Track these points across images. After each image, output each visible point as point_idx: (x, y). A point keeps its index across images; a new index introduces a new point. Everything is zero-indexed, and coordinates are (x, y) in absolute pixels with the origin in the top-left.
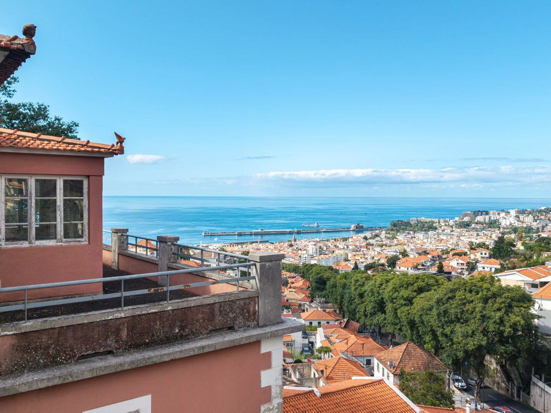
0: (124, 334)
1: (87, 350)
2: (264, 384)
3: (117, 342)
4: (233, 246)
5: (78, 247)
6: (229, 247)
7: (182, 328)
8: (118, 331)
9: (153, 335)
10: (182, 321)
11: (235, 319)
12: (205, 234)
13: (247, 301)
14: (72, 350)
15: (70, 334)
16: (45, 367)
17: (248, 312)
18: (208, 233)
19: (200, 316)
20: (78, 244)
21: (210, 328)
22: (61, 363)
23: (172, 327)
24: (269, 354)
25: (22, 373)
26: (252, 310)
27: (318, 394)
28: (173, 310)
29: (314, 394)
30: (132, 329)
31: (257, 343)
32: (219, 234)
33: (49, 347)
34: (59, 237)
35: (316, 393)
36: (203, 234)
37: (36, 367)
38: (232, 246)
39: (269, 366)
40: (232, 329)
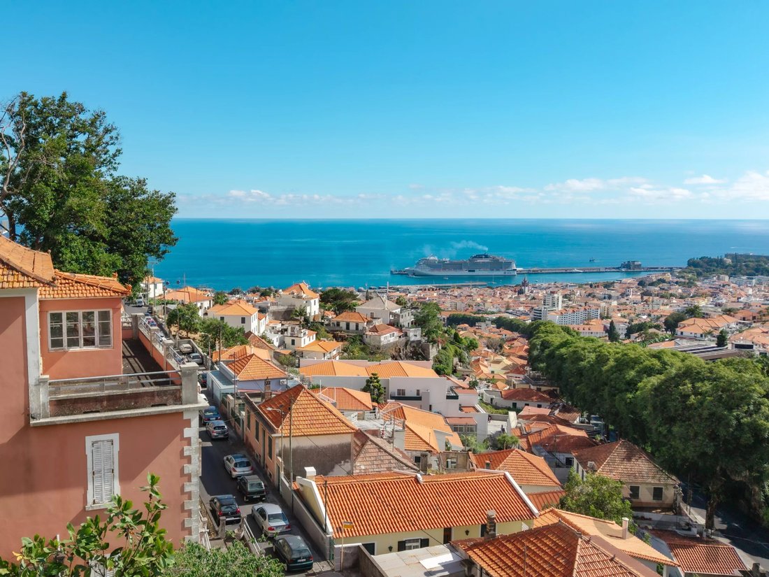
0: (105, 403)
1: (87, 409)
2: (186, 435)
3: (102, 407)
7: (136, 403)
8: (102, 402)
9: (120, 405)
11: (167, 400)
13: (175, 391)
14: (81, 409)
15: (79, 402)
16: (69, 415)
17: (176, 396)
19: (146, 397)
21: (152, 404)
22: (76, 414)
24: (189, 420)
26: (178, 395)
27: (421, 481)
29: (417, 479)
31: (181, 413)
33: (70, 407)
34: (96, 345)
37: (65, 414)
39: (190, 426)
40: (165, 405)
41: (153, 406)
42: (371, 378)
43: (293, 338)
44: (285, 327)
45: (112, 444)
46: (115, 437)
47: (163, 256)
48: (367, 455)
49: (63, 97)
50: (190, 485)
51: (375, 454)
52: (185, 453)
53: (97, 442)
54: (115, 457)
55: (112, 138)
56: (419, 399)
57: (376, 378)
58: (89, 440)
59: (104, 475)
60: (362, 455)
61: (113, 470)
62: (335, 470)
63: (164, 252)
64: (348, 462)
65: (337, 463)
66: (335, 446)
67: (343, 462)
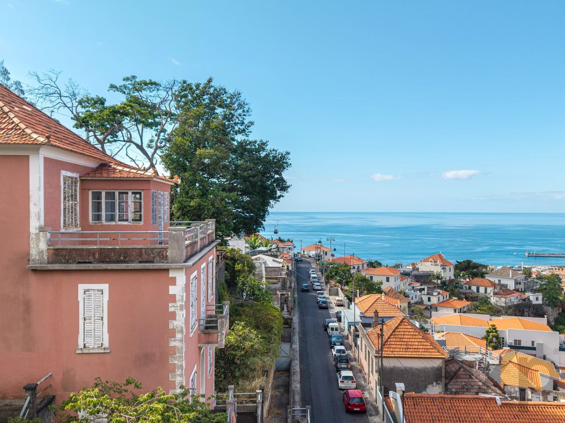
0: (97, 256)
1: (81, 260)
3: (94, 258)
4: (563, 270)
5: (138, 226)
6: (557, 270)
7: (125, 257)
8: (94, 254)
9: (110, 258)
10: (125, 254)
11: (154, 257)
12: (529, 254)
13: (162, 250)
14: (75, 259)
15: (74, 252)
16: (65, 263)
17: (163, 255)
18: (533, 254)
19: (134, 253)
20: (138, 224)
21: (140, 260)
22: (71, 263)
23: (120, 256)
24: (175, 278)
25: (56, 264)
26: (164, 254)
27: (499, 402)
28: (120, 249)
29: (496, 401)
30: (100, 254)
31: (167, 270)
32: (546, 255)
33: (66, 256)
34: (129, 220)
35: (497, 401)
36: (527, 254)
37: (61, 263)
38: (561, 269)
39: (175, 284)
40: (153, 262)
41: (140, 262)
42: (490, 329)
43: (429, 296)
44: (423, 287)
45: (102, 294)
46: (105, 287)
47: (279, 200)
48: (459, 380)
49: (210, 81)
50: (175, 340)
51: (466, 380)
52: (170, 309)
53: (88, 290)
54: (104, 305)
55: (244, 111)
56: (534, 349)
57: (495, 329)
58: (82, 287)
59: (94, 322)
60: (454, 380)
61: (102, 318)
62: (427, 390)
63: (279, 197)
64: (439, 384)
65: (429, 384)
66: (428, 368)
67: (435, 383)
